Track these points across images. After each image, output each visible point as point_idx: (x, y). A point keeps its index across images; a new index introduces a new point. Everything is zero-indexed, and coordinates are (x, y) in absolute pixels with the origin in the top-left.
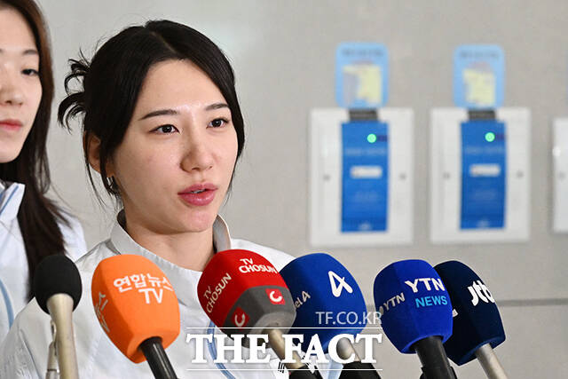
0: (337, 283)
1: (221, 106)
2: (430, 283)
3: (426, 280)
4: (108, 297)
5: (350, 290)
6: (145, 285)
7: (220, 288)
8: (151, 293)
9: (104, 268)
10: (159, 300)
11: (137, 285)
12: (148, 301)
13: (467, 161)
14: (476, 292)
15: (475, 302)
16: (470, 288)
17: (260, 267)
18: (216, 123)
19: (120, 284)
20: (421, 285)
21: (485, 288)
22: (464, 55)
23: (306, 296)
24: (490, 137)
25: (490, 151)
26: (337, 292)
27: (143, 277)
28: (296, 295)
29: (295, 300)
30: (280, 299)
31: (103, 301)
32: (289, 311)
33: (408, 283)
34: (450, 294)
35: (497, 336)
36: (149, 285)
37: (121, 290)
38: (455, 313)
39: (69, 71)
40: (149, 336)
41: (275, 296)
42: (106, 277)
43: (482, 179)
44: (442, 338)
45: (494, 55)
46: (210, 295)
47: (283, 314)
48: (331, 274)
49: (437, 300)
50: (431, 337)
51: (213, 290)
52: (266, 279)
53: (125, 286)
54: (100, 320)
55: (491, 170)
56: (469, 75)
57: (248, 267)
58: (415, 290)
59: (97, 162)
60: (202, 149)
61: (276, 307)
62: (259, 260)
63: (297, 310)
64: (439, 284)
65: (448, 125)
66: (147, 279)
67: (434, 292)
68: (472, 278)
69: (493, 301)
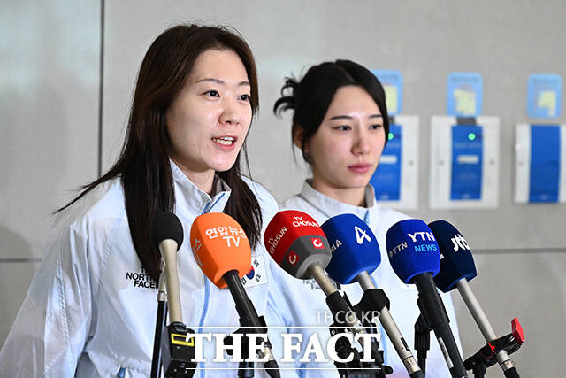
0: (361, 235)
1: (378, 116)
2: (425, 235)
3: (422, 234)
4: (202, 242)
5: (369, 239)
6: (227, 233)
7: (279, 237)
8: (231, 239)
9: (199, 222)
10: (237, 245)
11: (222, 234)
12: (229, 245)
13: (456, 153)
14: (457, 242)
15: (456, 249)
16: (453, 240)
17: (307, 223)
18: (375, 127)
19: (210, 233)
20: (418, 237)
21: (463, 240)
22: (455, 79)
23: (339, 243)
24: (472, 136)
25: (472, 146)
26: (360, 241)
27: (226, 229)
28: (332, 242)
29: (331, 246)
30: (321, 245)
31: (198, 244)
32: (327, 253)
33: (410, 235)
34: (439, 243)
35: (471, 272)
36: (230, 234)
37: (211, 237)
38: (442, 257)
39: (284, 83)
40: (229, 270)
41: (317, 243)
42: (201, 228)
43: (466, 165)
44: (432, 273)
45: (475, 80)
46: (272, 242)
47: (323, 256)
48: (356, 228)
49: (429, 247)
50: (425, 273)
51: (275, 238)
52: (311, 231)
53: (213, 234)
54: (196, 258)
55: (473, 159)
56: (458, 93)
57: (299, 223)
58: (415, 240)
59: (299, 143)
60: (365, 141)
61: (318, 251)
62: (307, 218)
63: (333, 253)
64: (431, 236)
65: (443, 128)
66: (228, 230)
67: (428, 242)
68: (455, 232)
69: (468, 248)
